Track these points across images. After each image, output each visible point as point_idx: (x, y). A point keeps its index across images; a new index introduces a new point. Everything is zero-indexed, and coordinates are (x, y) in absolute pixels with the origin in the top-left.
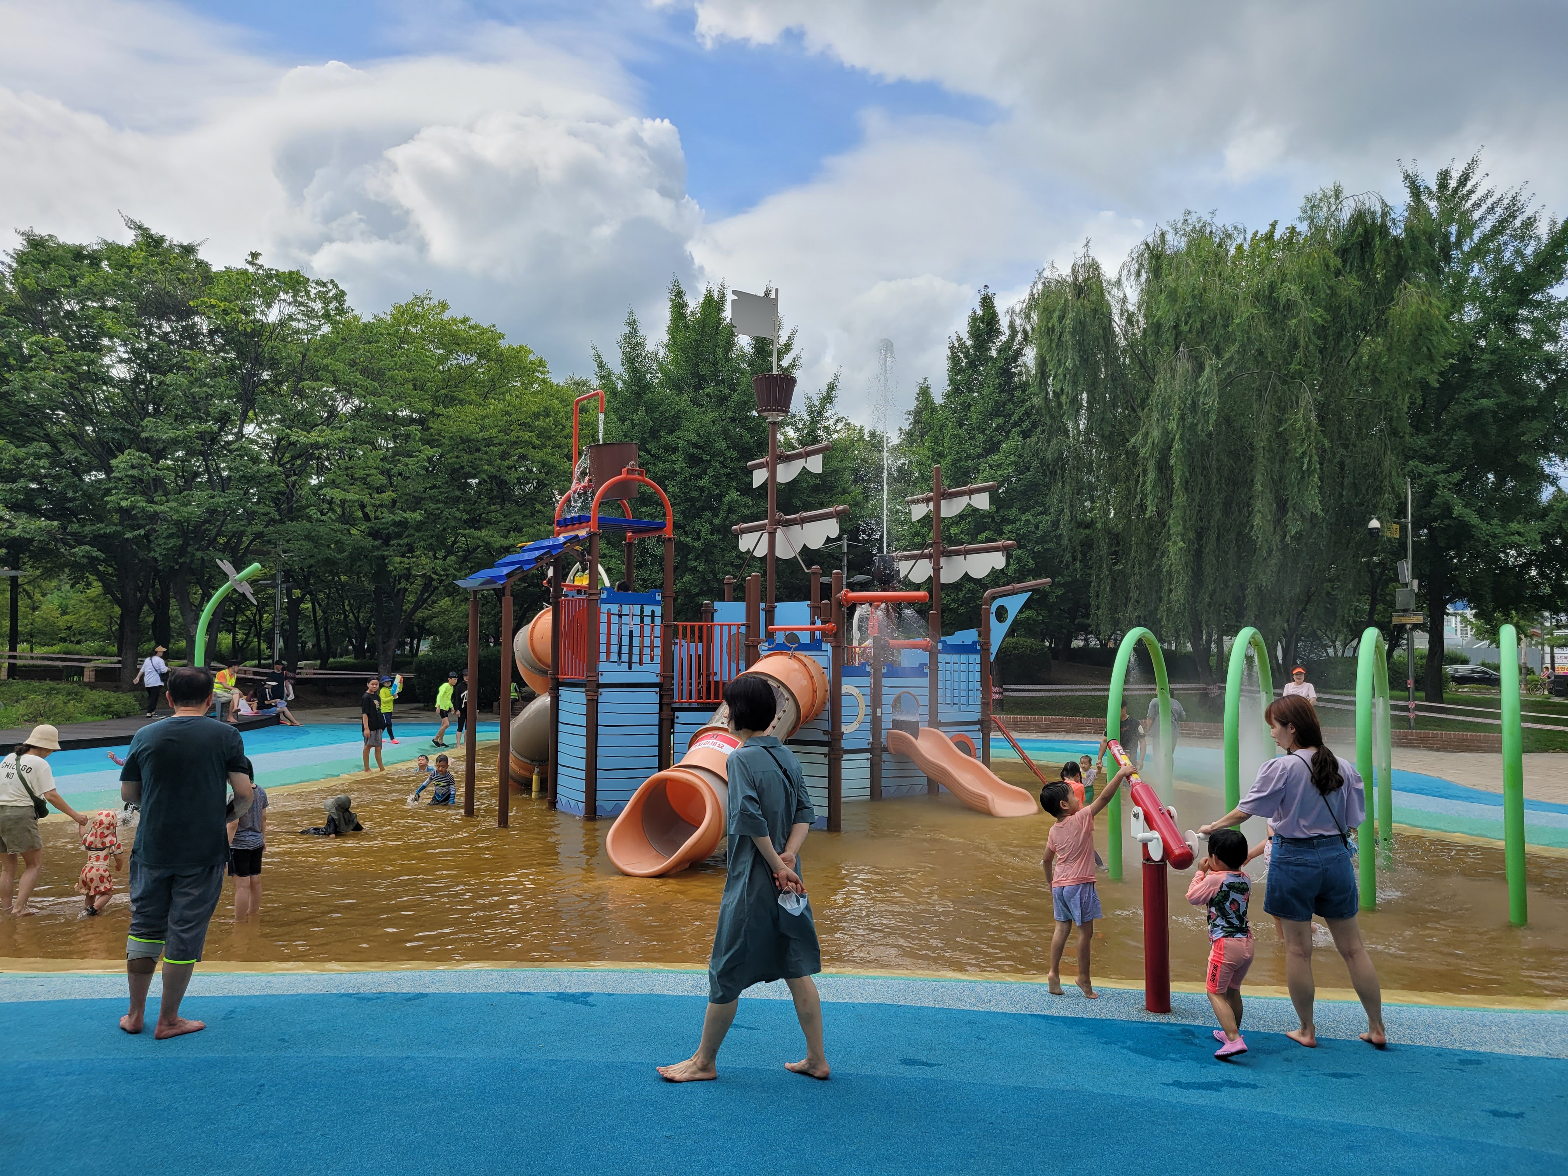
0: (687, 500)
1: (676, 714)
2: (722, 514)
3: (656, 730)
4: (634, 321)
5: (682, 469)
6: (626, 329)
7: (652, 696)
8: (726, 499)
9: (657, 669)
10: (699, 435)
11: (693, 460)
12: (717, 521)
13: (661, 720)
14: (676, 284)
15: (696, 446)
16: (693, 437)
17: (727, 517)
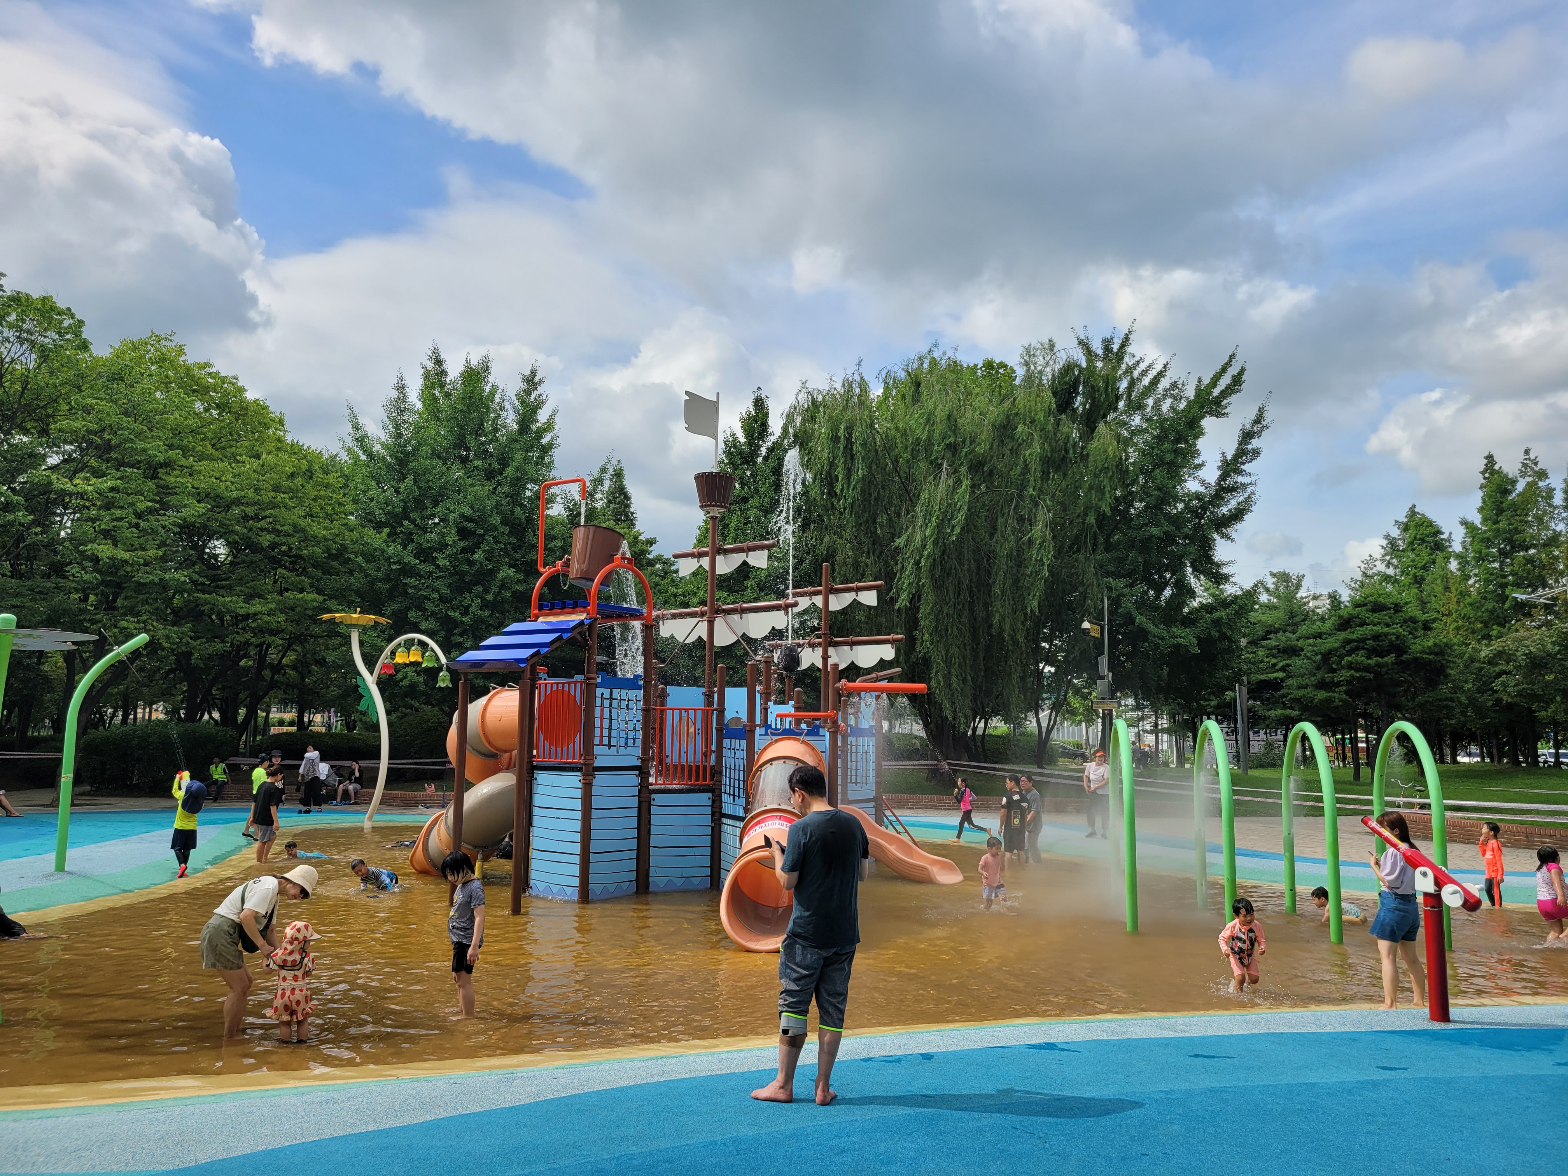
0: (457, 573)
1: (653, 796)
2: (494, 589)
3: (635, 812)
4: (403, 387)
5: (454, 542)
6: (394, 394)
7: (633, 779)
8: (500, 575)
9: (639, 753)
10: (472, 508)
11: (463, 533)
12: (490, 597)
13: (640, 802)
14: (436, 351)
15: (469, 519)
16: (467, 511)
17: (499, 592)
